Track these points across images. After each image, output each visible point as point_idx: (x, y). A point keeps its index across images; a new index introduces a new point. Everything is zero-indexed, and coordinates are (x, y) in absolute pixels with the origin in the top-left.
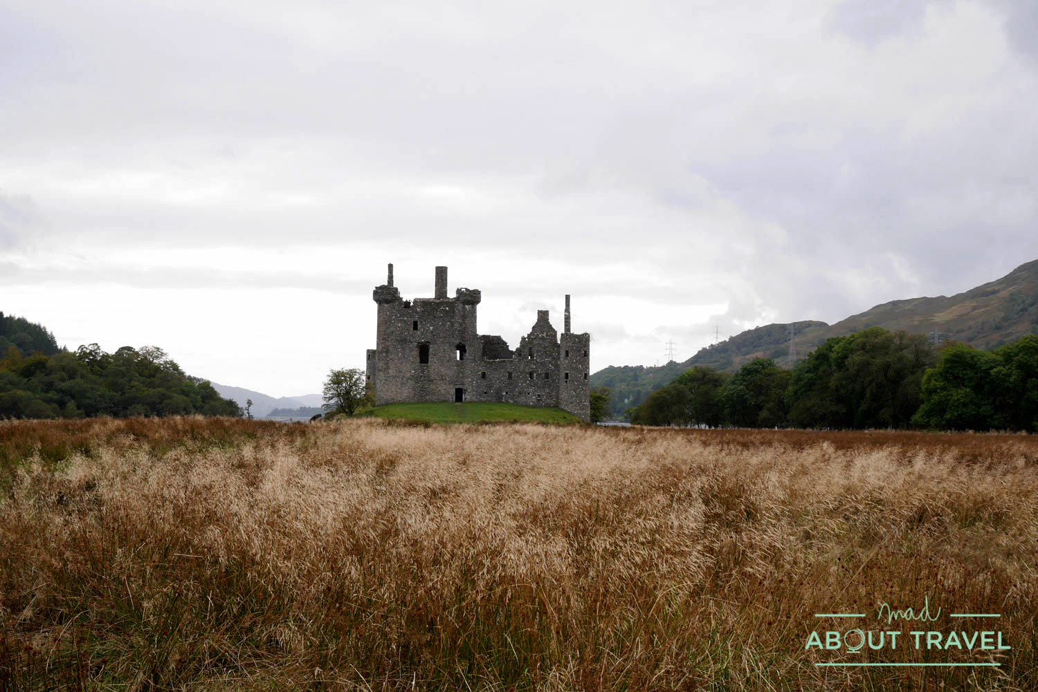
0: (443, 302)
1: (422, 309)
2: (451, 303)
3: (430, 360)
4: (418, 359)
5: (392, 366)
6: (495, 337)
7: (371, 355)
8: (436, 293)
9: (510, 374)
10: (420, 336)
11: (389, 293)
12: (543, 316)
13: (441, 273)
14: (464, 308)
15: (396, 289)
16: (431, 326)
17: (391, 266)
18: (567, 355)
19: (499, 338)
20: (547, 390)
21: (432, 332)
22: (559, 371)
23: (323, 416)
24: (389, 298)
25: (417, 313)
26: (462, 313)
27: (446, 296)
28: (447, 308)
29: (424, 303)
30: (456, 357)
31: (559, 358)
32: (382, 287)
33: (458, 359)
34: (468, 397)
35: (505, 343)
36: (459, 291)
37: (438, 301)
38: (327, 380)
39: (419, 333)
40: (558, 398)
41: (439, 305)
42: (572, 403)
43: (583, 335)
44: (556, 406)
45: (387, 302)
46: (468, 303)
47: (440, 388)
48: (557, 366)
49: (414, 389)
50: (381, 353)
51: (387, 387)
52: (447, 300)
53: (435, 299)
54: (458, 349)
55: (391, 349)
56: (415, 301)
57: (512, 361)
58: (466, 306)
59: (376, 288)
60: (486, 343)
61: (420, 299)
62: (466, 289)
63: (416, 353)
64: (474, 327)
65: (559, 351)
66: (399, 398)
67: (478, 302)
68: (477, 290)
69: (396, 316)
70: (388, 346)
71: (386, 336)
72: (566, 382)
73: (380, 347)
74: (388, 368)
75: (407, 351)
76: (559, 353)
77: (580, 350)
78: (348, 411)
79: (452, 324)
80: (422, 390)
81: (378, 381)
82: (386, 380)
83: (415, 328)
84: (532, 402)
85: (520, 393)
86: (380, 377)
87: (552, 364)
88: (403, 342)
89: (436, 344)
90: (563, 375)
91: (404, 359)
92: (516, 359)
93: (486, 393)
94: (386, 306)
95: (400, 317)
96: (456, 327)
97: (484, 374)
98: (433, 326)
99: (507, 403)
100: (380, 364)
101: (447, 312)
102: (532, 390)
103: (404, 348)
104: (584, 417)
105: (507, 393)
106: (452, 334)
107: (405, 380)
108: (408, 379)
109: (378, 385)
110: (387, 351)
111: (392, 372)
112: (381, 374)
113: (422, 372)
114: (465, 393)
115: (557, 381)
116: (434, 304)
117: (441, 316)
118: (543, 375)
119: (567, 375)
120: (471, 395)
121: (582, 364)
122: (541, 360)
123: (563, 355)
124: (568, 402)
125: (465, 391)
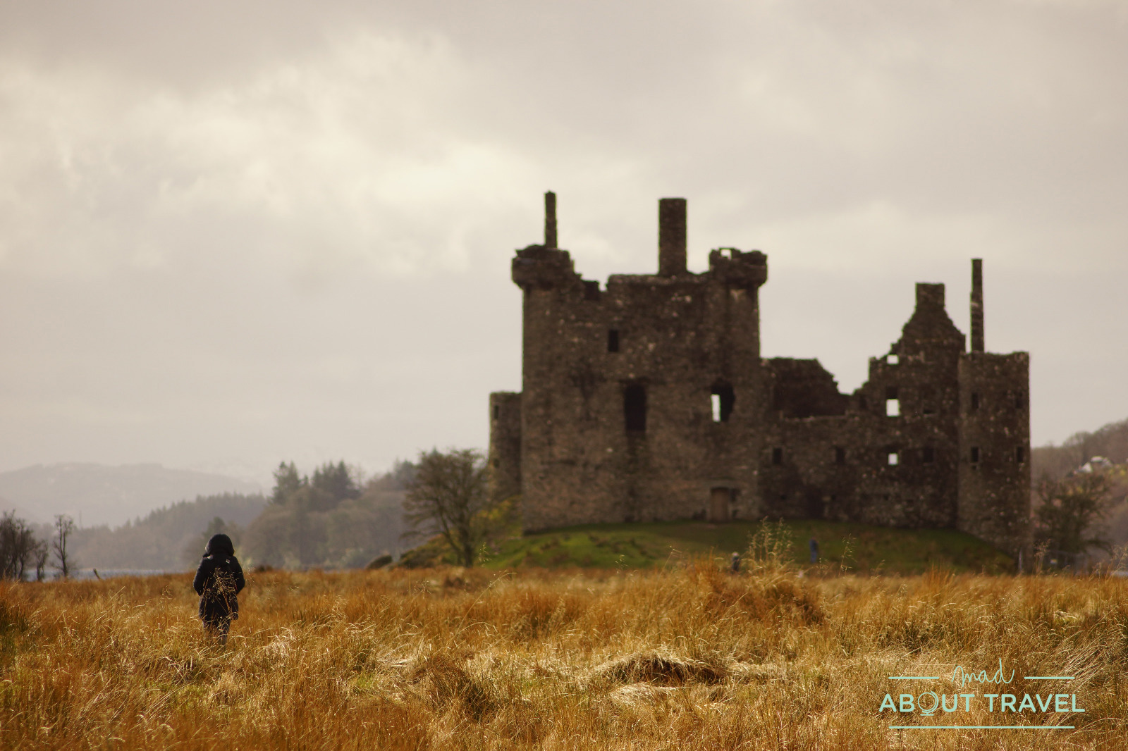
0: (678, 283)
1: (629, 302)
2: (698, 285)
3: (649, 421)
4: (621, 418)
5: (560, 438)
6: (804, 361)
7: (503, 406)
8: (661, 261)
9: (840, 452)
10: (624, 366)
11: (550, 265)
12: (930, 297)
13: (673, 214)
14: (728, 296)
15: (566, 254)
16: (650, 341)
17: (550, 199)
18: (975, 405)
19: (812, 368)
20: (930, 490)
21: (653, 354)
22: (956, 442)
23: (396, 559)
24: (549, 277)
25: (617, 310)
26: (723, 310)
27: (685, 268)
28: (688, 299)
29: (634, 286)
30: (710, 414)
31: (956, 414)
32: (532, 251)
33: (716, 417)
34: (740, 508)
35: (827, 377)
36: (715, 257)
37: (666, 282)
39: (621, 358)
40: (955, 507)
41: (667, 291)
42: (988, 519)
43: (1012, 356)
44: (952, 526)
45: (546, 285)
46: (738, 284)
47: (675, 488)
48: (953, 432)
49: (613, 490)
51: (548, 488)
52: (688, 279)
53: (659, 275)
54: (715, 393)
55: (558, 397)
56: (613, 281)
57: (844, 422)
58: (733, 292)
59: (519, 252)
60: (781, 379)
61: (621, 276)
62: (733, 251)
63: (615, 405)
64: (755, 342)
65: (956, 398)
66: (577, 514)
67: (761, 278)
68: (758, 253)
69: (567, 320)
71: (544, 368)
72: (974, 468)
74: (551, 443)
75: (595, 402)
76: (957, 401)
77: (1005, 394)
78: (462, 548)
79: (700, 335)
80: (632, 493)
81: (526, 475)
82: (546, 472)
83: (614, 346)
84: (893, 518)
85: (865, 496)
86: (532, 463)
87: (940, 427)
88: (586, 380)
89: (663, 383)
90: (966, 452)
91: (588, 421)
92: (853, 416)
93: (783, 498)
94: (543, 296)
95: (577, 321)
96: (710, 342)
97: (777, 453)
98: (656, 341)
99: (836, 520)
100: (530, 434)
101: (687, 307)
102: (893, 489)
103: (586, 395)
104: (1018, 553)
105: (833, 498)
106: (701, 358)
107: (591, 469)
108: (598, 468)
109: (527, 486)
110: (548, 404)
111: (560, 452)
112: (534, 456)
113: (632, 451)
114: (733, 499)
115: (952, 466)
116: (658, 286)
117: (675, 319)
118: (920, 454)
119: (975, 452)
120: (748, 504)
121: (1012, 425)
122: (914, 416)
123: (965, 405)
124: (980, 517)
125: (733, 494)
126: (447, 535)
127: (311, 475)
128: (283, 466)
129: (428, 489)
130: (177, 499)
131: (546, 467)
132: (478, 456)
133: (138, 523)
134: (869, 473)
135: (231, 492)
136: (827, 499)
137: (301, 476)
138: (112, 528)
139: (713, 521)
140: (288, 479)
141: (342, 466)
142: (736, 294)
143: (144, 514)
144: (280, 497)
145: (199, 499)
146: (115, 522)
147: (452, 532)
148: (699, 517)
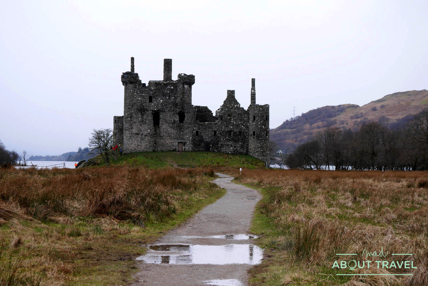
0: (169, 83)
1: (155, 88)
2: (175, 84)
3: (160, 122)
4: (152, 122)
5: (134, 127)
6: (204, 107)
7: (117, 120)
8: (164, 77)
9: (215, 132)
10: (153, 106)
11: (132, 77)
12: (231, 94)
13: (168, 64)
14: (184, 87)
15: (137, 74)
16: (161, 99)
17: (133, 59)
18: (254, 119)
19: (206, 108)
20: (240, 143)
21: (162, 103)
22: (248, 130)
24: (132, 80)
25: (152, 90)
26: (182, 91)
27: (171, 79)
28: (172, 88)
29: (156, 84)
30: (178, 120)
31: (248, 122)
32: (127, 73)
34: (186, 148)
35: (209, 111)
36: (180, 76)
37: (166, 82)
38: (91, 136)
39: (153, 104)
40: (247, 148)
41: (166, 85)
42: (258, 152)
43: (265, 105)
44: (247, 154)
45: (131, 83)
46: (187, 84)
47: (168, 142)
48: (247, 127)
49: (150, 142)
50: (127, 118)
51: (131, 141)
52: (172, 82)
53: (163, 81)
55: (134, 115)
56: (150, 83)
57: (216, 123)
58: (185, 86)
59: (123, 73)
60: (198, 111)
61: (153, 81)
62: (184, 74)
63: (151, 118)
64: (190, 100)
65: (249, 117)
66: (139, 149)
67: (193, 83)
68: (192, 75)
69: (137, 93)
70: (132, 113)
71: (130, 107)
72: (254, 137)
73: (127, 114)
74: (132, 128)
75: (145, 117)
76: (249, 119)
77: (263, 116)
78: (106, 158)
79: (176, 98)
80: (155, 143)
81: (125, 137)
82: (130, 136)
83: (151, 101)
84: (230, 151)
85: (222, 145)
86: (126, 134)
87: (244, 126)
88: (142, 110)
89: (165, 112)
90: (251, 133)
91: (143, 122)
92: (219, 122)
93: (198, 145)
94: (130, 86)
95: (140, 93)
96: (178, 100)
97: (197, 132)
98: (163, 99)
99: (214, 151)
100: (126, 126)
101: (172, 90)
102: (230, 143)
103: (142, 115)
104: (266, 162)
105: (213, 145)
106: (176, 105)
107: (144, 136)
108: (145, 136)
109: (125, 140)
110: (131, 117)
111: (134, 131)
112: (127, 132)
113: (155, 131)
114: (184, 145)
115: (247, 137)
116: (163, 84)
117: (168, 93)
118: (238, 133)
119: (254, 132)
120: (188, 147)
121: (265, 125)
122: (236, 122)
123: (251, 119)
124: (255, 151)
125: (184, 144)
126: (101, 154)
127: (83, 149)
128: (79, 148)
129: (96, 140)
130: (66, 152)
131: (131, 135)
132: (111, 131)
133: (61, 155)
134: (223, 138)
135: (73, 151)
136: (211, 146)
137: (82, 149)
138: (58, 156)
139: (178, 151)
140: (80, 150)
141: (87, 148)
142: (186, 86)
143: (62, 154)
144: (79, 152)
145: (69, 152)
146: (58, 155)
147: (103, 153)
148: (174, 150)
